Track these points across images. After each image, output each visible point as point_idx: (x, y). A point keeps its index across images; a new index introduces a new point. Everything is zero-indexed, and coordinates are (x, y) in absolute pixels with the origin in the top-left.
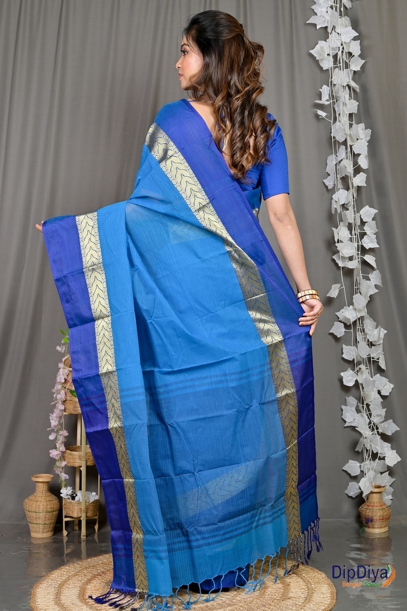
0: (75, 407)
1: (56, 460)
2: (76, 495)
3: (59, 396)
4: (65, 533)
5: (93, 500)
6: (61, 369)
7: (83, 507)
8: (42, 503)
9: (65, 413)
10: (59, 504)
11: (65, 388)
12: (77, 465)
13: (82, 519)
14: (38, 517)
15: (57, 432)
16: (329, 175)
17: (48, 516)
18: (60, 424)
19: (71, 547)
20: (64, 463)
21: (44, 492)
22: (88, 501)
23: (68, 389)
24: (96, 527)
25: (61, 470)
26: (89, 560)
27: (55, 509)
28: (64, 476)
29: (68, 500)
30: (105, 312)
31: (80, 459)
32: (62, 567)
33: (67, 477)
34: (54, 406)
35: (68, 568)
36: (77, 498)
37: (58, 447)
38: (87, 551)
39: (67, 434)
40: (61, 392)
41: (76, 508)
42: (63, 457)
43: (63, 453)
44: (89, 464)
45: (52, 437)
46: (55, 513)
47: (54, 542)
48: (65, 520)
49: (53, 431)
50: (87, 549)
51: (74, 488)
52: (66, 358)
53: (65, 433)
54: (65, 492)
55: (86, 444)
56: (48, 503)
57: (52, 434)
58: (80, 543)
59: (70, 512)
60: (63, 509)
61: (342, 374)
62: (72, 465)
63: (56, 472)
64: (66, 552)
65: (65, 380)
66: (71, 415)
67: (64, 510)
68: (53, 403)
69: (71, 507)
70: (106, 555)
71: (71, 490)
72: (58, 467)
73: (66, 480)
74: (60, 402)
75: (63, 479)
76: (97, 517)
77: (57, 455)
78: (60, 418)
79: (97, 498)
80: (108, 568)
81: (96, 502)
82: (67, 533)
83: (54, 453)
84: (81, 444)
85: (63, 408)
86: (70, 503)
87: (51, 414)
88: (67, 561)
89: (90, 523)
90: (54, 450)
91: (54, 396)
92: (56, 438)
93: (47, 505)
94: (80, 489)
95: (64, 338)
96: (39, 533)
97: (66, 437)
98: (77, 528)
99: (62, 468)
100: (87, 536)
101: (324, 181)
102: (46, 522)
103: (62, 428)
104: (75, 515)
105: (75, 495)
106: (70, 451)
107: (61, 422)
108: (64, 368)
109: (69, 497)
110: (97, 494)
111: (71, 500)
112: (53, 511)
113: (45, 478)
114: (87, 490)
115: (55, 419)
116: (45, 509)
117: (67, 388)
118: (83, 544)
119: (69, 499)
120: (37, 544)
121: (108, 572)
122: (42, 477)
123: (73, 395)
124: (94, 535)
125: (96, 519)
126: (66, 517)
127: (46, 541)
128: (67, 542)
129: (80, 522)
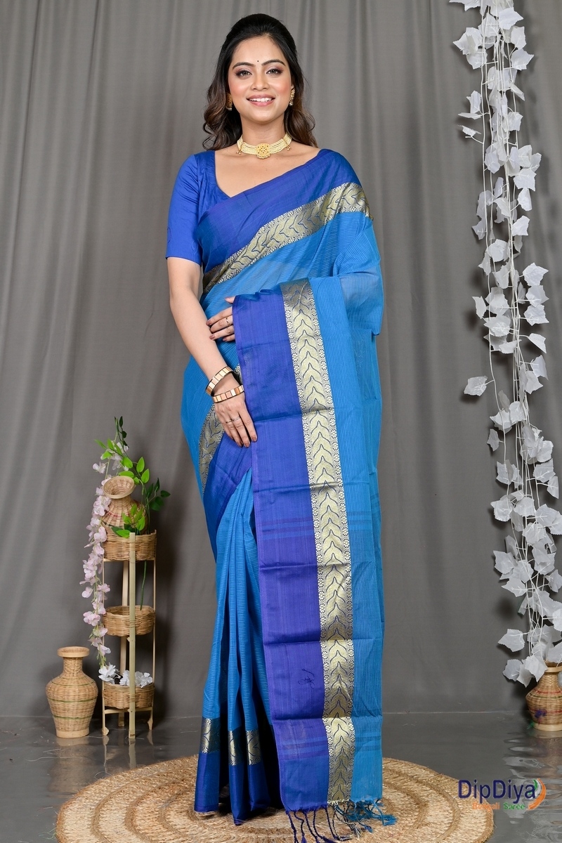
0: (120, 551)
1: (93, 627)
2: (122, 677)
3: (97, 536)
4: (106, 731)
5: (146, 684)
6: (100, 497)
7: (131, 693)
8: (73, 688)
9: (105, 560)
10: (97, 690)
11: (106, 524)
12: (122, 634)
13: (129, 711)
14: (66, 708)
15: (94, 587)
16: (480, 219)
17: (80, 707)
18: (98, 575)
19: (114, 750)
20: (103, 632)
21: (75, 672)
22: (138, 685)
23: (110, 525)
24: (150, 723)
25: (100, 641)
26: (140, 770)
27: (91, 697)
28: (104, 650)
29: (110, 684)
30: (323, 402)
31: (127, 625)
32: (101, 780)
33: (109, 651)
34: (90, 550)
35: (108, 781)
36: (122, 682)
37: (95, 608)
38: (136, 757)
39: (109, 590)
40: (99, 530)
41: (121, 695)
42: (103, 621)
43: (102, 616)
44: (139, 632)
45: (86, 594)
46: (90, 702)
47: (90, 744)
48: (105, 712)
49: (88, 584)
50: (137, 755)
51: (118, 667)
52: (106, 480)
53: (105, 588)
54: (106, 672)
55: (136, 604)
56: (81, 688)
57: (87, 588)
58: (127, 745)
59: (113, 701)
60: (103, 696)
61: (493, 504)
62: (115, 633)
63: (93, 644)
64: (106, 759)
65: (106, 511)
66: (114, 562)
67: (103, 699)
68: (88, 545)
69: (114, 694)
70: (164, 763)
71: (115, 670)
72: (96, 637)
73: (106, 655)
74: (99, 544)
75: (103, 654)
76: (151, 709)
77: (94, 619)
78: (99, 566)
79: (151, 680)
80: (167, 782)
81: (150, 686)
82: (108, 731)
83: (90, 617)
84: (128, 604)
85: (102, 552)
86: (113, 688)
87: (85, 561)
88: (109, 771)
89: (141, 717)
90: (90, 612)
91: (90, 535)
92: (92, 596)
93: (80, 691)
94: (127, 668)
95: (104, 452)
96: (68, 731)
97: (106, 594)
98: (122, 724)
99: (102, 638)
100: (137, 735)
101: (473, 227)
102: (79, 716)
103: (102, 581)
104: (120, 706)
105: (119, 677)
106: (113, 613)
107: (99, 573)
108: (105, 496)
109: (112, 679)
110: (151, 676)
111: (114, 685)
112: (88, 700)
113: (77, 652)
114: (137, 669)
115: (91, 568)
116: (77, 697)
117: (108, 523)
118: (132, 747)
119: (110, 682)
120: (66, 747)
121: (167, 787)
122: (73, 651)
123: (117, 534)
124: (147, 734)
125: (150, 711)
126: (107, 708)
127: (77, 742)
128: (109, 744)
129: (127, 715)
